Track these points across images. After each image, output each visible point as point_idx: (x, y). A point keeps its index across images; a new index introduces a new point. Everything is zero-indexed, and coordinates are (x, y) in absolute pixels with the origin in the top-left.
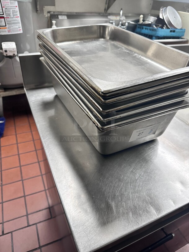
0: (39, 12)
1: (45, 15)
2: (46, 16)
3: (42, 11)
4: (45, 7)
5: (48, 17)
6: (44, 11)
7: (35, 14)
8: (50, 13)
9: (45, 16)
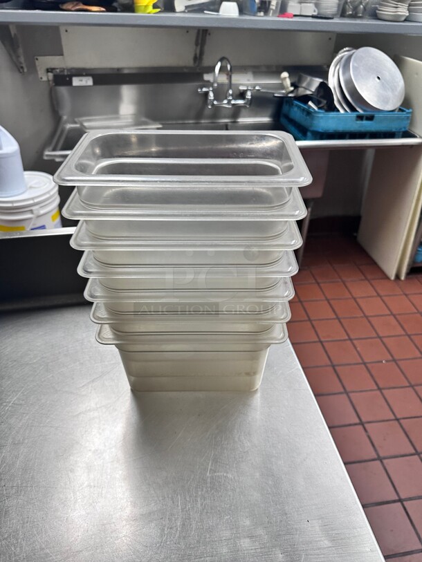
0: (25, 70)
1: (40, 76)
2: (45, 79)
3: (33, 68)
4: (38, 58)
5: (49, 81)
6: (38, 68)
8: (51, 72)
9: (41, 78)
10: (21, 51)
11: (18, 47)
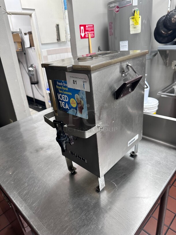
0: (168, 65)
1: (172, 67)
2: (174, 68)
3: (170, 64)
4: (174, 61)
6: (172, 65)
7: (164, 66)
10: (168, 58)
11: (168, 57)
